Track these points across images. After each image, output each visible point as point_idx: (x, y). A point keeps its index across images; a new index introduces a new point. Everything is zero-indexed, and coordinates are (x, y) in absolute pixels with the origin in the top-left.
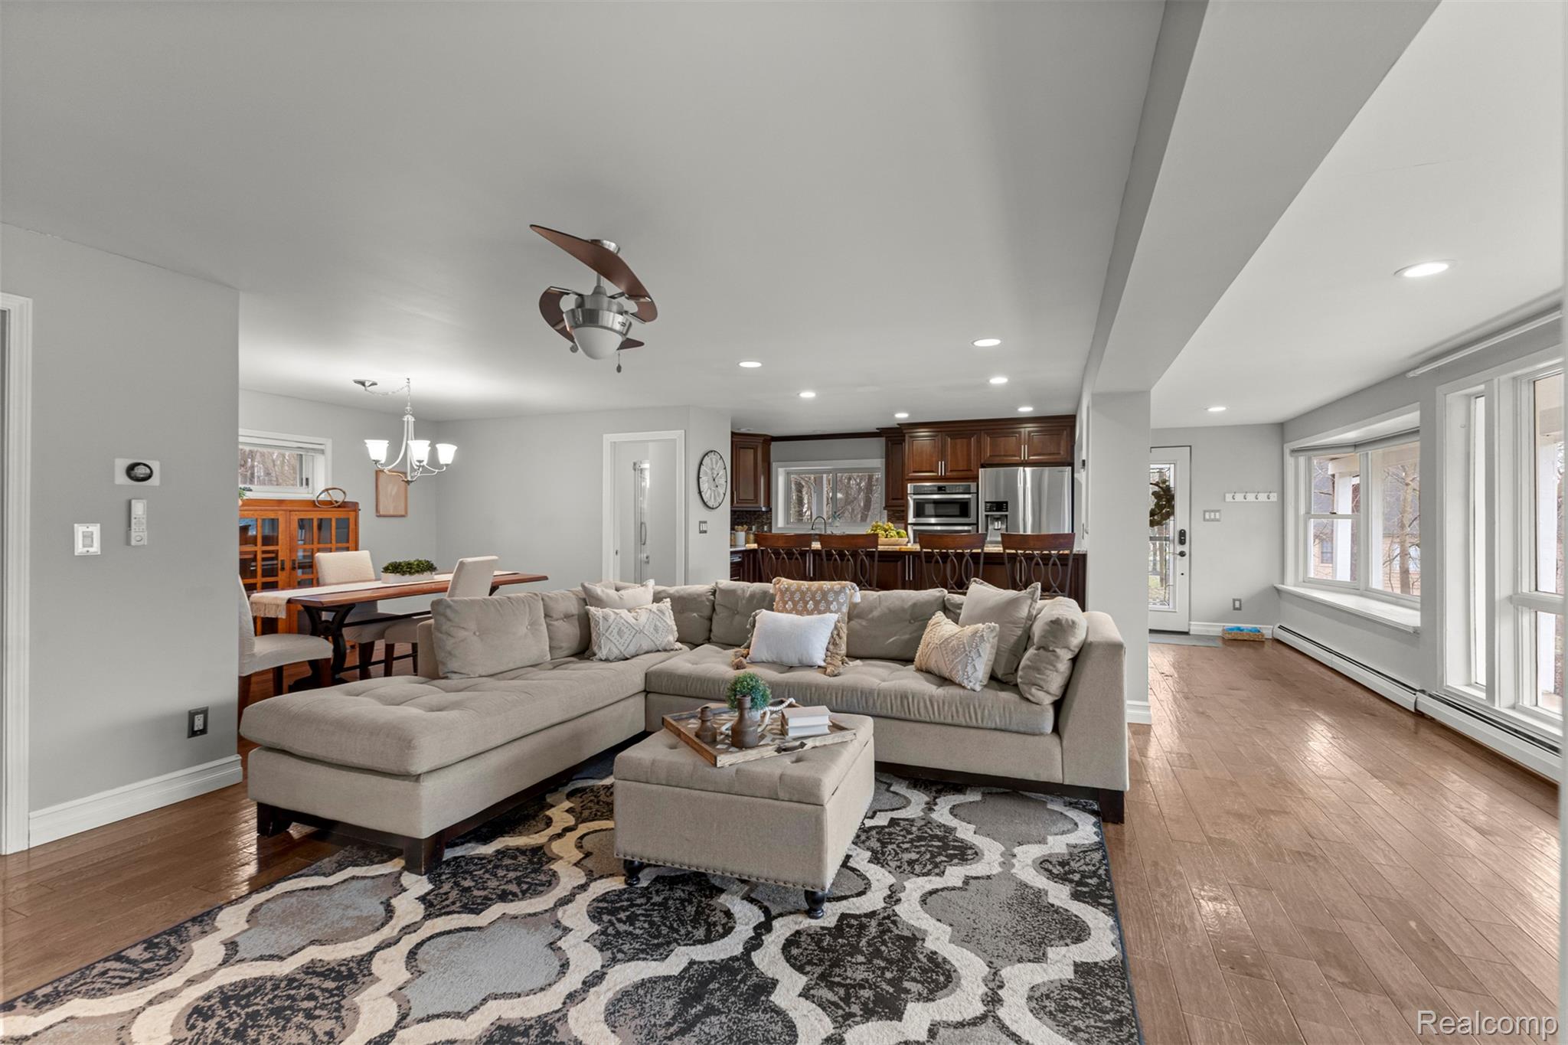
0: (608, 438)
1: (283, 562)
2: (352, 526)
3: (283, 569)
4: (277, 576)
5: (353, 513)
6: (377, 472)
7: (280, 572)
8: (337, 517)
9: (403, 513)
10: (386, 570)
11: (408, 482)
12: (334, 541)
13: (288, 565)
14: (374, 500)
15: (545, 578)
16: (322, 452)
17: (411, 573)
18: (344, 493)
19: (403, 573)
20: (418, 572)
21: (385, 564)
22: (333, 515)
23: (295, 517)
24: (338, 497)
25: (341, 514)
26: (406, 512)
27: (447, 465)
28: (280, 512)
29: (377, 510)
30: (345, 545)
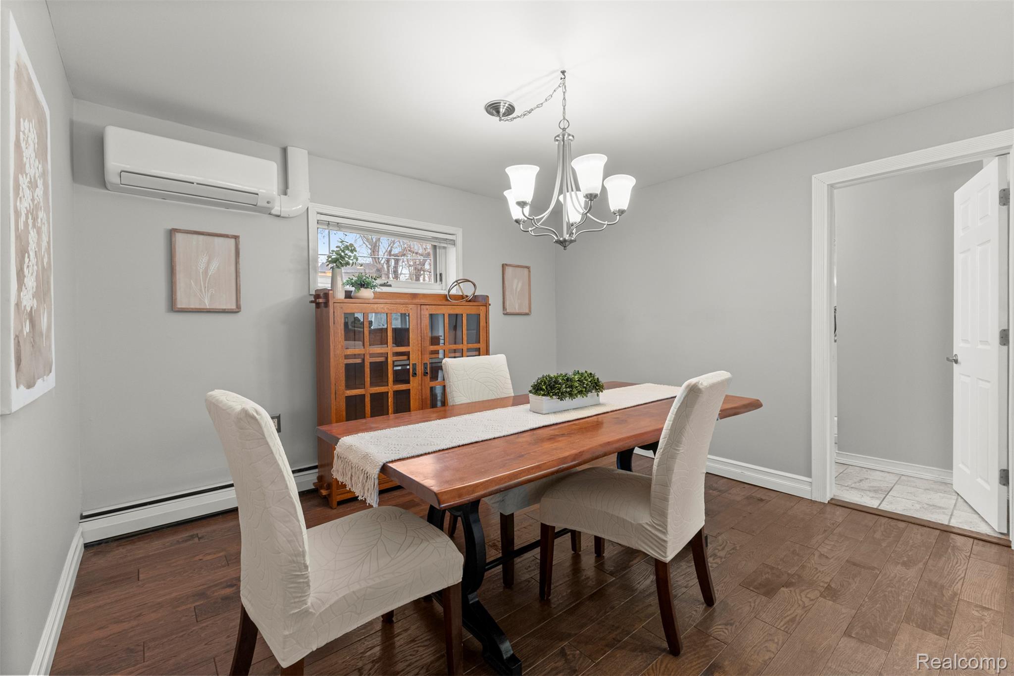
0: (820, 182)
1: (414, 365)
2: (482, 323)
3: (415, 374)
4: (408, 382)
5: (483, 308)
6: (503, 265)
7: (411, 378)
8: (469, 312)
9: (527, 311)
10: (537, 389)
11: (563, 243)
12: (465, 342)
13: (420, 370)
14: (502, 298)
15: (755, 405)
16: (453, 243)
17: (571, 395)
18: (474, 285)
19: (561, 396)
20: (580, 392)
21: (534, 381)
22: (464, 310)
23: (426, 312)
24: (468, 290)
25: (472, 310)
26: (530, 311)
27: (621, 212)
28: (411, 306)
29: (504, 308)
30: (476, 346)
